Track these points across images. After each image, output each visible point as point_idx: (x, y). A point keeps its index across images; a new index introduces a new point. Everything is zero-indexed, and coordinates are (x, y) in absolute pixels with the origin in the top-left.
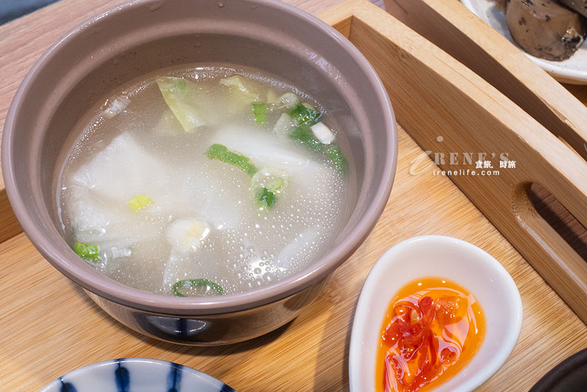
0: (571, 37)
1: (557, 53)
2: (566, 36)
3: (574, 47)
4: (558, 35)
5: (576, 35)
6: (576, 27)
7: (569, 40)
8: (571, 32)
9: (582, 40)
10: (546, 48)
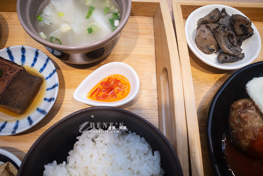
0: (212, 48)
1: (205, 51)
2: (210, 47)
3: (212, 52)
4: (208, 46)
5: (214, 48)
6: (215, 46)
7: (211, 49)
8: (212, 47)
9: (216, 51)
10: (202, 48)
